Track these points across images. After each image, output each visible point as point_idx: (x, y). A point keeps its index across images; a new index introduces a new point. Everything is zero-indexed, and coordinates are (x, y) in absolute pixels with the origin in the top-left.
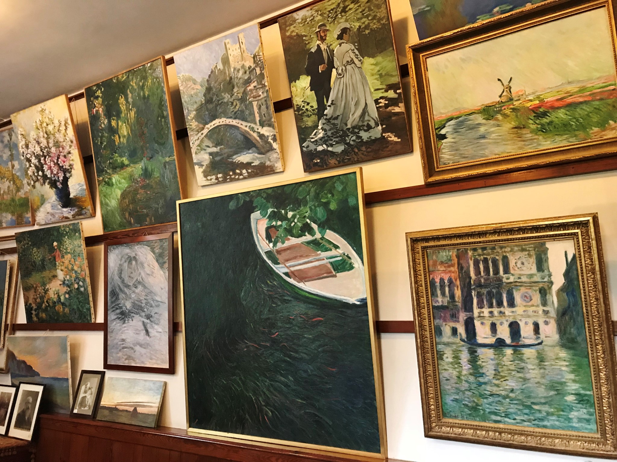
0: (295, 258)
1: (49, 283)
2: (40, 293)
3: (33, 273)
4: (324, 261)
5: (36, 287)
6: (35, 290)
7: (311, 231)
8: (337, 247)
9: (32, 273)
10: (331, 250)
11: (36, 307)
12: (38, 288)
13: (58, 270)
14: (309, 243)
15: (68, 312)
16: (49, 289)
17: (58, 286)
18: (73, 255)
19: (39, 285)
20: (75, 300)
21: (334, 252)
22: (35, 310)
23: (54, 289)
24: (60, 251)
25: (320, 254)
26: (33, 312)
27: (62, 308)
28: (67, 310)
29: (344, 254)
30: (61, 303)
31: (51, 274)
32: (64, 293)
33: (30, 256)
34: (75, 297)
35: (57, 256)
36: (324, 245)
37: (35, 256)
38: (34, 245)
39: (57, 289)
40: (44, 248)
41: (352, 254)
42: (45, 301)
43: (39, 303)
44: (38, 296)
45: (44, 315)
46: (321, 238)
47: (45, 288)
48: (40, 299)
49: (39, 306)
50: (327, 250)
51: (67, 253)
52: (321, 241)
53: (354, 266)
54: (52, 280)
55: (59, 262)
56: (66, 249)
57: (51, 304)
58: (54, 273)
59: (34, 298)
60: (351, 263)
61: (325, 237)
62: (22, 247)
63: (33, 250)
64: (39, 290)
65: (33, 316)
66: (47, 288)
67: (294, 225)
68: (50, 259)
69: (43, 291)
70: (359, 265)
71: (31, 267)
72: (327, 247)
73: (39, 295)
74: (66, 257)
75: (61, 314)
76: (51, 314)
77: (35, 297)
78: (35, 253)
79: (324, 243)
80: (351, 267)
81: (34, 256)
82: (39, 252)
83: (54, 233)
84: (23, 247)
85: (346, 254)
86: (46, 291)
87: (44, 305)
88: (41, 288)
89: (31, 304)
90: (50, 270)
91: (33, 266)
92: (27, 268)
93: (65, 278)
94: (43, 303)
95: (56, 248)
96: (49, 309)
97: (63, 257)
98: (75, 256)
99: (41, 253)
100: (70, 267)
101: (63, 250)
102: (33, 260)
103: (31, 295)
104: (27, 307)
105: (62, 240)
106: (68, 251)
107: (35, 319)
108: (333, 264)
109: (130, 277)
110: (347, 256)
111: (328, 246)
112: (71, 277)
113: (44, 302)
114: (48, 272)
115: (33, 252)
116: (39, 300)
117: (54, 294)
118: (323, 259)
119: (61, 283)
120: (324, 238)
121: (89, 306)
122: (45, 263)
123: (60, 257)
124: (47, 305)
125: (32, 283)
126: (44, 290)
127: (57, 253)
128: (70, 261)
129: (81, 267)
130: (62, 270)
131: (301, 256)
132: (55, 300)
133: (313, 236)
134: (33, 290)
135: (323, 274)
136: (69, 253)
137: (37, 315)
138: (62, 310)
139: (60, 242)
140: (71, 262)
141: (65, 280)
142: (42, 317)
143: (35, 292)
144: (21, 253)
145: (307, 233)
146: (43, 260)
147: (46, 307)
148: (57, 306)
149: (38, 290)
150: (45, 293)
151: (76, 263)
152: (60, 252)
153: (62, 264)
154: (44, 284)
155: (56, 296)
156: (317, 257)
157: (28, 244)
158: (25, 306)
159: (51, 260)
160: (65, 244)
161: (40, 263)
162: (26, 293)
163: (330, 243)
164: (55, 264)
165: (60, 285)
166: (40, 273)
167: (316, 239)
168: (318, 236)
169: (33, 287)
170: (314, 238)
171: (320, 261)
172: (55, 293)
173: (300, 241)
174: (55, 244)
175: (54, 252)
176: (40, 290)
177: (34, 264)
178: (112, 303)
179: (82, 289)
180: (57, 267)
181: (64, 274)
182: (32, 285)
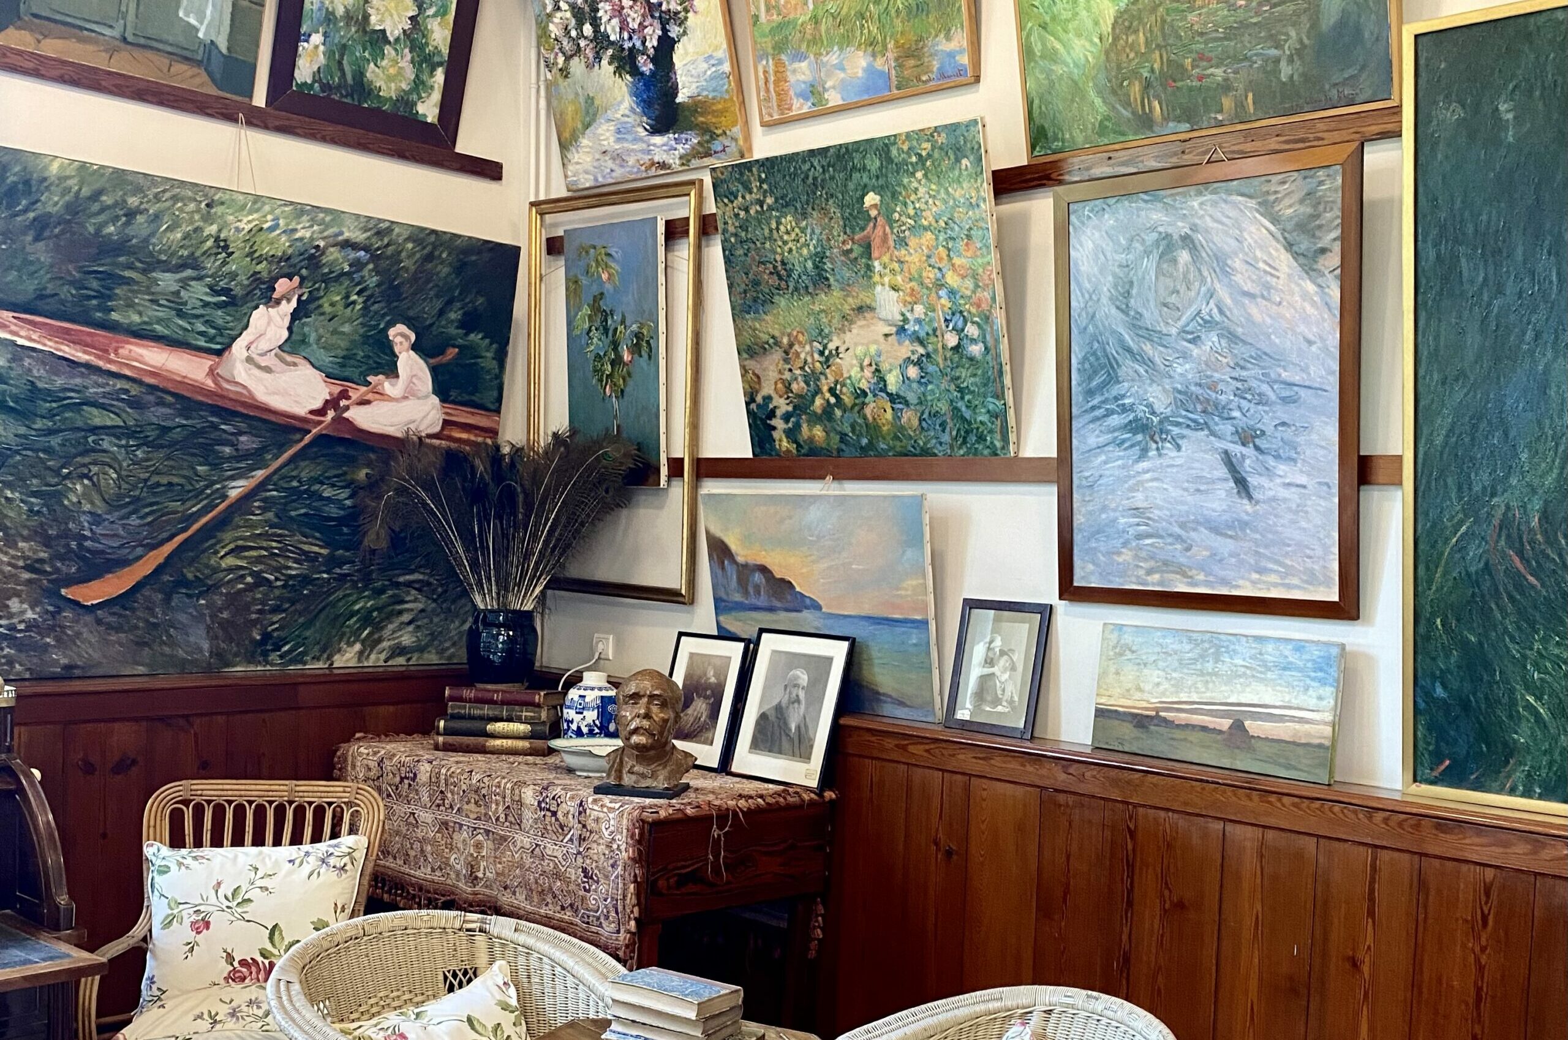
1: (842, 330)
2: (805, 362)
3: (782, 302)
5: (791, 345)
6: (786, 353)
9: (776, 299)
11: (790, 408)
12: (796, 347)
13: (879, 288)
15: (915, 423)
16: (841, 350)
17: (876, 342)
18: (942, 237)
19: (800, 337)
20: (943, 387)
22: (786, 417)
23: (860, 350)
24: (890, 221)
26: (778, 423)
27: (889, 411)
28: (909, 417)
30: (889, 395)
31: (850, 300)
32: (901, 361)
33: (767, 245)
34: (943, 374)
35: (876, 243)
37: (790, 245)
38: (784, 204)
39: (873, 349)
40: (824, 211)
42: (825, 389)
43: (799, 396)
44: (798, 372)
45: (818, 432)
47: (825, 347)
48: (807, 383)
49: (801, 406)
51: (917, 229)
54: (851, 322)
55: (886, 259)
56: (917, 216)
57: (847, 400)
58: (864, 297)
59: (783, 381)
62: (737, 215)
63: (779, 223)
64: (803, 356)
65: (776, 435)
66: (832, 346)
68: (851, 251)
69: (816, 356)
71: (774, 281)
73: (802, 368)
74: (913, 242)
75: (885, 428)
76: (847, 429)
77: (787, 376)
78: (788, 233)
81: (785, 243)
82: (803, 230)
83: (868, 162)
84: (742, 214)
86: (828, 359)
87: (818, 402)
88: (808, 348)
89: (767, 399)
90: (846, 287)
91: (780, 278)
92: (756, 283)
93: (908, 315)
94: (814, 396)
95: (873, 213)
96: (838, 413)
97: (902, 242)
98: (952, 239)
99: (813, 232)
100: (931, 275)
101: (903, 218)
102: (778, 258)
103: (771, 369)
104: (753, 406)
105: (900, 184)
106: (925, 223)
107: (785, 444)
109: (1165, 305)
112: (934, 311)
113: (818, 391)
114: (836, 293)
115: (782, 228)
116: (802, 384)
117: (862, 369)
119: (894, 330)
121: (1000, 403)
122: (828, 266)
123: (891, 243)
124: (833, 400)
125: (777, 334)
126: (822, 353)
127: (879, 231)
128: (929, 257)
129: (975, 276)
130: (895, 288)
132: (864, 385)
134: (777, 355)
136: (925, 229)
137: (791, 434)
138: (889, 415)
139: (891, 193)
140: (932, 261)
141: (905, 320)
142: (811, 439)
143: (786, 361)
144: (736, 235)
146: (819, 258)
147: (828, 410)
148: (872, 405)
149: (798, 355)
150: (827, 363)
151: (957, 261)
152: (892, 228)
153: (896, 266)
154: (821, 335)
155: (868, 373)
157: (761, 203)
158: (747, 404)
159: (853, 256)
160: (913, 197)
161: (809, 264)
162: (751, 364)
164: (869, 268)
165: (886, 335)
166: (807, 298)
169: (777, 343)
172: (866, 362)
174: (871, 199)
175: (863, 229)
176: (806, 352)
177: (783, 273)
178: (1090, 393)
179: (976, 350)
180: (877, 278)
181: (905, 303)
182: (773, 337)
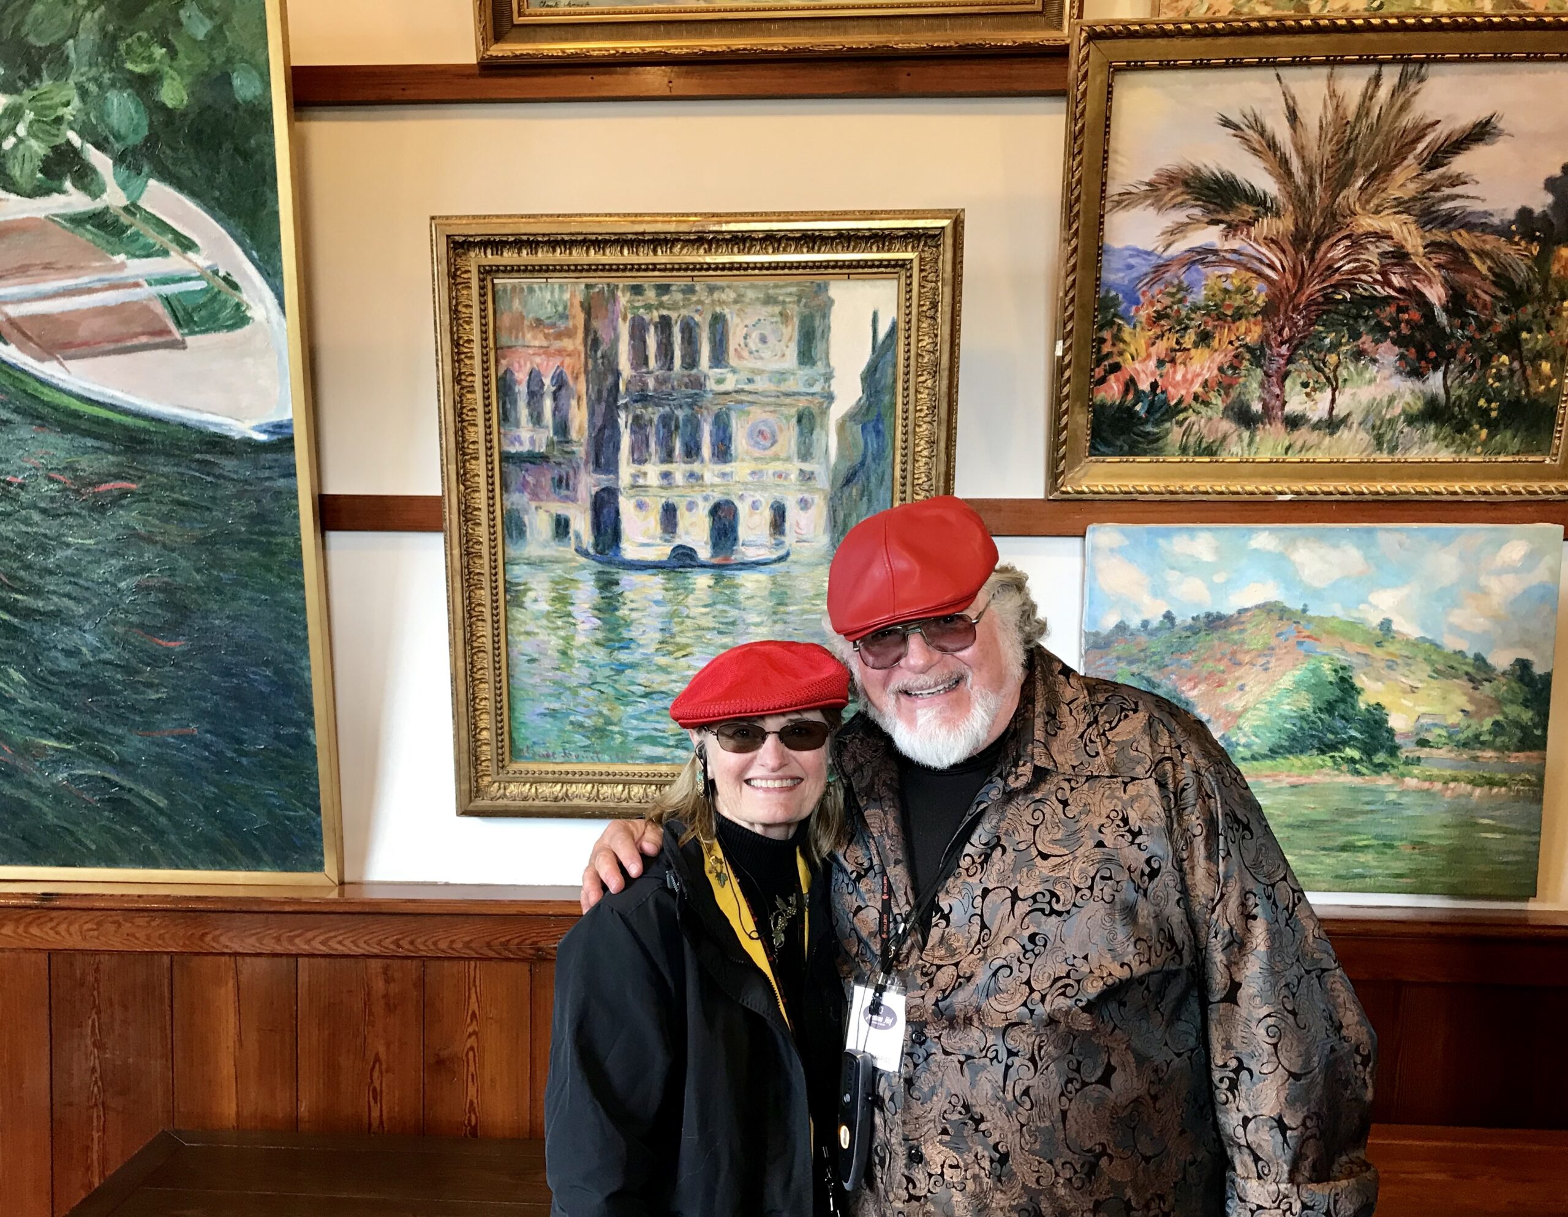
0: (22, 271)
4: (138, 290)
7: (85, 178)
8: (186, 245)
10: (165, 253)
14: (77, 220)
21: (175, 262)
25: (122, 266)
29: (216, 273)
36: (137, 234)
41: (245, 275)
46: (126, 209)
50: (149, 252)
52: (125, 219)
53: (249, 314)
60: (238, 306)
61: (140, 203)
67: (16, 146)
70: (267, 311)
72: (151, 241)
79: (137, 225)
80: (240, 319)
85: (222, 273)
108: (175, 303)
110: (226, 279)
111: (153, 237)
118: (137, 285)
120: (139, 208)
131: (48, 267)
133: (95, 196)
135: (136, 335)
145: (68, 184)
156: (114, 276)
163: (162, 226)
167: (107, 208)
168: (114, 198)
170: (98, 205)
171: (121, 291)
173: (39, 209)
